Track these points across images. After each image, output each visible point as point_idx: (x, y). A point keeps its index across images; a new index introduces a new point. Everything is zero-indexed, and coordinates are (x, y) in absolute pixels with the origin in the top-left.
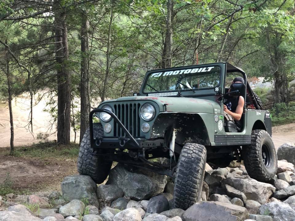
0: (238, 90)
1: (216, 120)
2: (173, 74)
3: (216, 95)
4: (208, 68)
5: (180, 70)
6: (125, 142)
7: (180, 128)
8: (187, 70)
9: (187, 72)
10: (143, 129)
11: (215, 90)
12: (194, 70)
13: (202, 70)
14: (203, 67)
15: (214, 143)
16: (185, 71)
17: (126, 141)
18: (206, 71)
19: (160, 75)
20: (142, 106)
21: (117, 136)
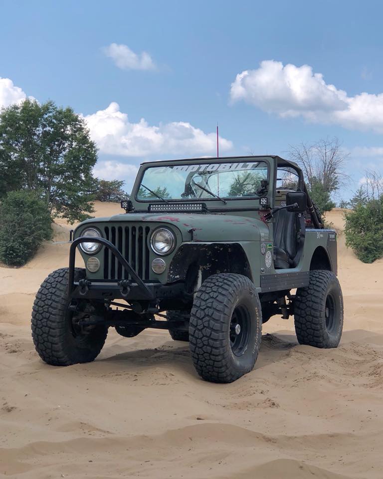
0: (296, 204)
1: (263, 251)
3: (262, 211)
5: (200, 164)
6: (129, 289)
7: (208, 264)
8: (212, 165)
9: (212, 168)
10: (154, 268)
11: (260, 202)
12: (223, 165)
13: (236, 167)
14: (239, 162)
15: (260, 288)
16: (207, 167)
17: (130, 287)
18: (244, 169)
20: (153, 231)
21: (109, 278)
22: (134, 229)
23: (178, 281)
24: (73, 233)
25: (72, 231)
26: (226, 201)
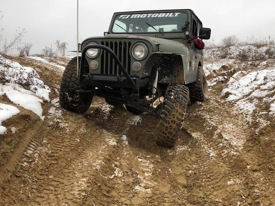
0: (205, 34)
1: (187, 61)
2: (140, 17)
3: (185, 39)
4: (175, 13)
5: (147, 13)
7: (160, 67)
8: (154, 14)
9: (155, 16)
10: (133, 67)
12: (161, 14)
13: (169, 15)
14: (170, 13)
15: (186, 81)
16: (152, 15)
18: (173, 16)
19: (127, 17)
20: (134, 45)
21: (104, 73)
22: (121, 43)
23: (147, 77)
24: (80, 46)
25: (80, 44)
26: (164, 34)
